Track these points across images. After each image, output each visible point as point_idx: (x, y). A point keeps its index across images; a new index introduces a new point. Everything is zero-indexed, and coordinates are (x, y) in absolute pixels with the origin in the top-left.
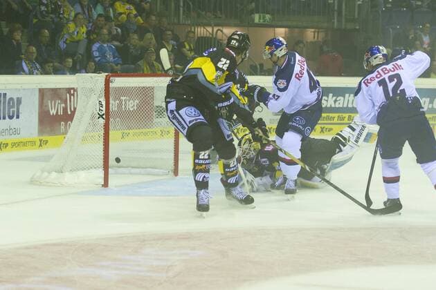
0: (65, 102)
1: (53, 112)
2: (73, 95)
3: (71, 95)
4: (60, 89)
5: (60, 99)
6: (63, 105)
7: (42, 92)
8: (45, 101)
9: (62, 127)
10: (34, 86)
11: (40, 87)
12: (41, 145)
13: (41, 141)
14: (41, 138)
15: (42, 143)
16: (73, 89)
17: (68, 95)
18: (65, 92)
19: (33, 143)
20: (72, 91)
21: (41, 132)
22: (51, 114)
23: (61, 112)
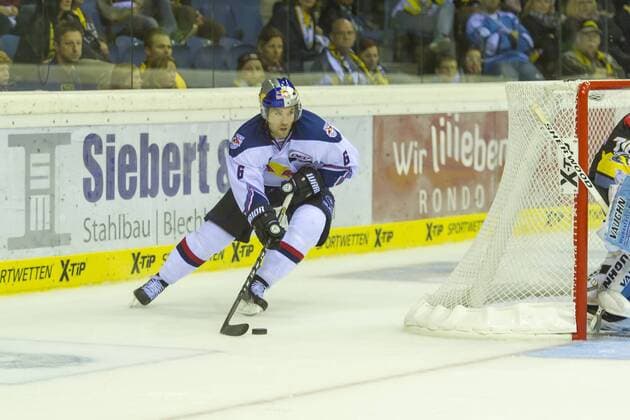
0: (428, 146)
1: (402, 168)
2: (444, 129)
3: (439, 129)
4: (417, 116)
5: (417, 137)
6: (423, 152)
7: (379, 122)
8: (385, 144)
9: (423, 202)
10: (362, 111)
11: (376, 113)
12: (378, 242)
13: (378, 233)
14: (378, 226)
15: (382, 238)
16: (444, 115)
17: (433, 129)
18: (426, 123)
19: (362, 238)
20: (442, 122)
21: (378, 213)
22: (400, 172)
23: (418, 169)
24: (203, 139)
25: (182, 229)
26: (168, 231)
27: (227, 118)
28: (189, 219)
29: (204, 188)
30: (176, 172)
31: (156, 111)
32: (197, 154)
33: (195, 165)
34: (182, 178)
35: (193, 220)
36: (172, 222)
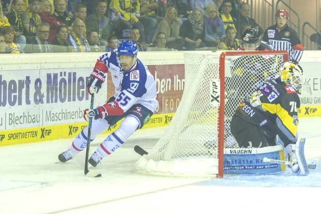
24: (28, 78)
25: (18, 122)
26: (11, 123)
27: (39, 68)
28: (21, 117)
29: (28, 102)
30: (15, 94)
31: (6, 64)
32: (25, 85)
33: (24, 90)
34: (17, 97)
35: (22, 118)
36: (13, 119)
